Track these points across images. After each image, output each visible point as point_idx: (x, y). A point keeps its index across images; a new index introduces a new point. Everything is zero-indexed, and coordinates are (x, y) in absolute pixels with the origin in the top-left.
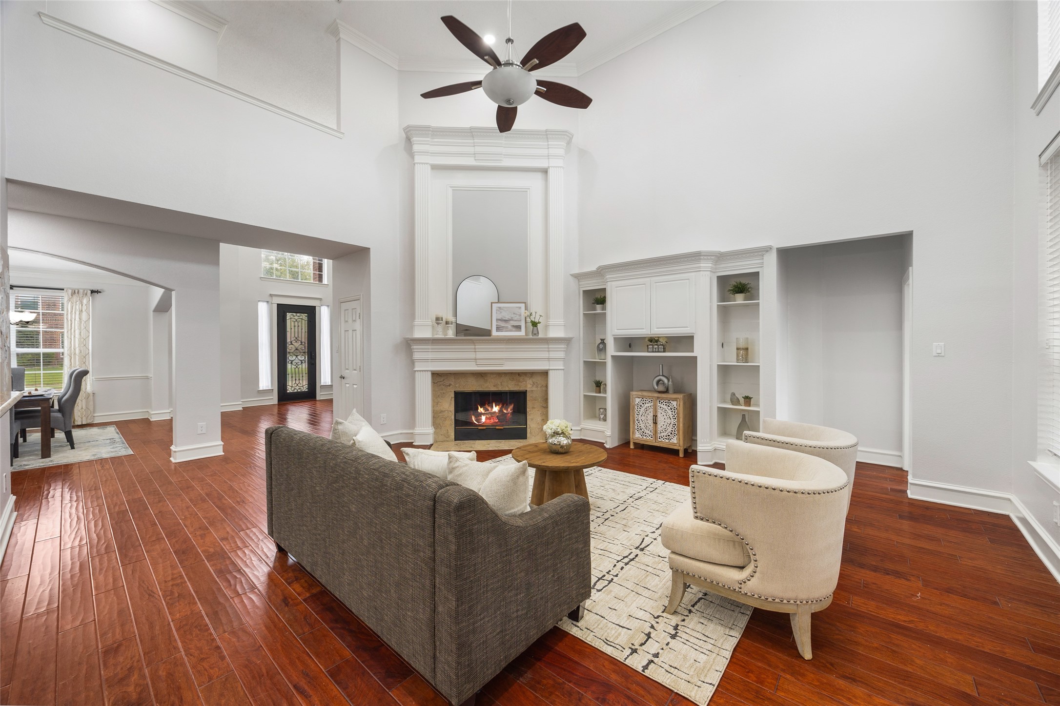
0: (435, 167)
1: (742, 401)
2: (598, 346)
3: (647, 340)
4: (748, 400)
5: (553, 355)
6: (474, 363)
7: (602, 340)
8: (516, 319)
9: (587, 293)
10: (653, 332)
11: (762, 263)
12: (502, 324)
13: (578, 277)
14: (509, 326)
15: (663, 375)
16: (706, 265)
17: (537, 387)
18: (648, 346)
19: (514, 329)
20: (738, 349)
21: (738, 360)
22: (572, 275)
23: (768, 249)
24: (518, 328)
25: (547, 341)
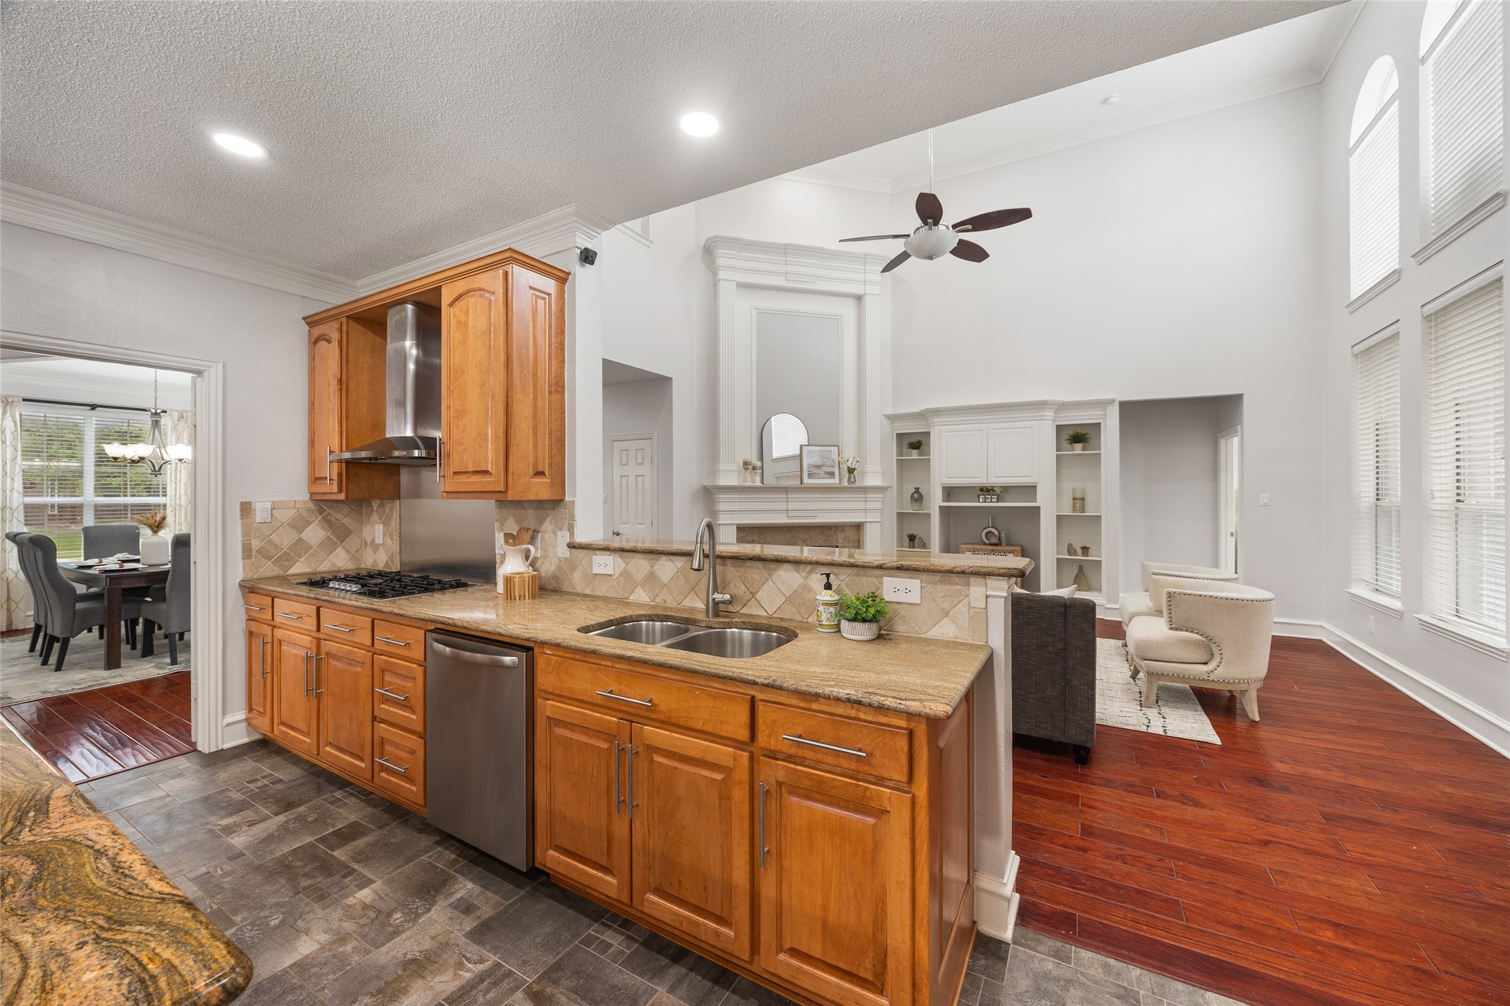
0: (741, 285)
1: (1079, 551)
2: (912, 496)
3: (978, 489)
4: (1085, 550)
5: (870, 505)
6: (785, 515)
7: (916, 489)
8: (828, 464)
9: (900, 437)
10: (989, 481)
11: (1105, 415)
12: (815, 471)
13: (892, 418)
14: (822, 473)
15: (992, 527)
16: (1049, 414)
17: (849, 542)
18: (979, 496)
19: (827, 476)
20: (1074, 499)
21: (1074, 510)
22: (885, 416)
23: (1111, 402)
24: (832, 474)
25: (866, 490)
